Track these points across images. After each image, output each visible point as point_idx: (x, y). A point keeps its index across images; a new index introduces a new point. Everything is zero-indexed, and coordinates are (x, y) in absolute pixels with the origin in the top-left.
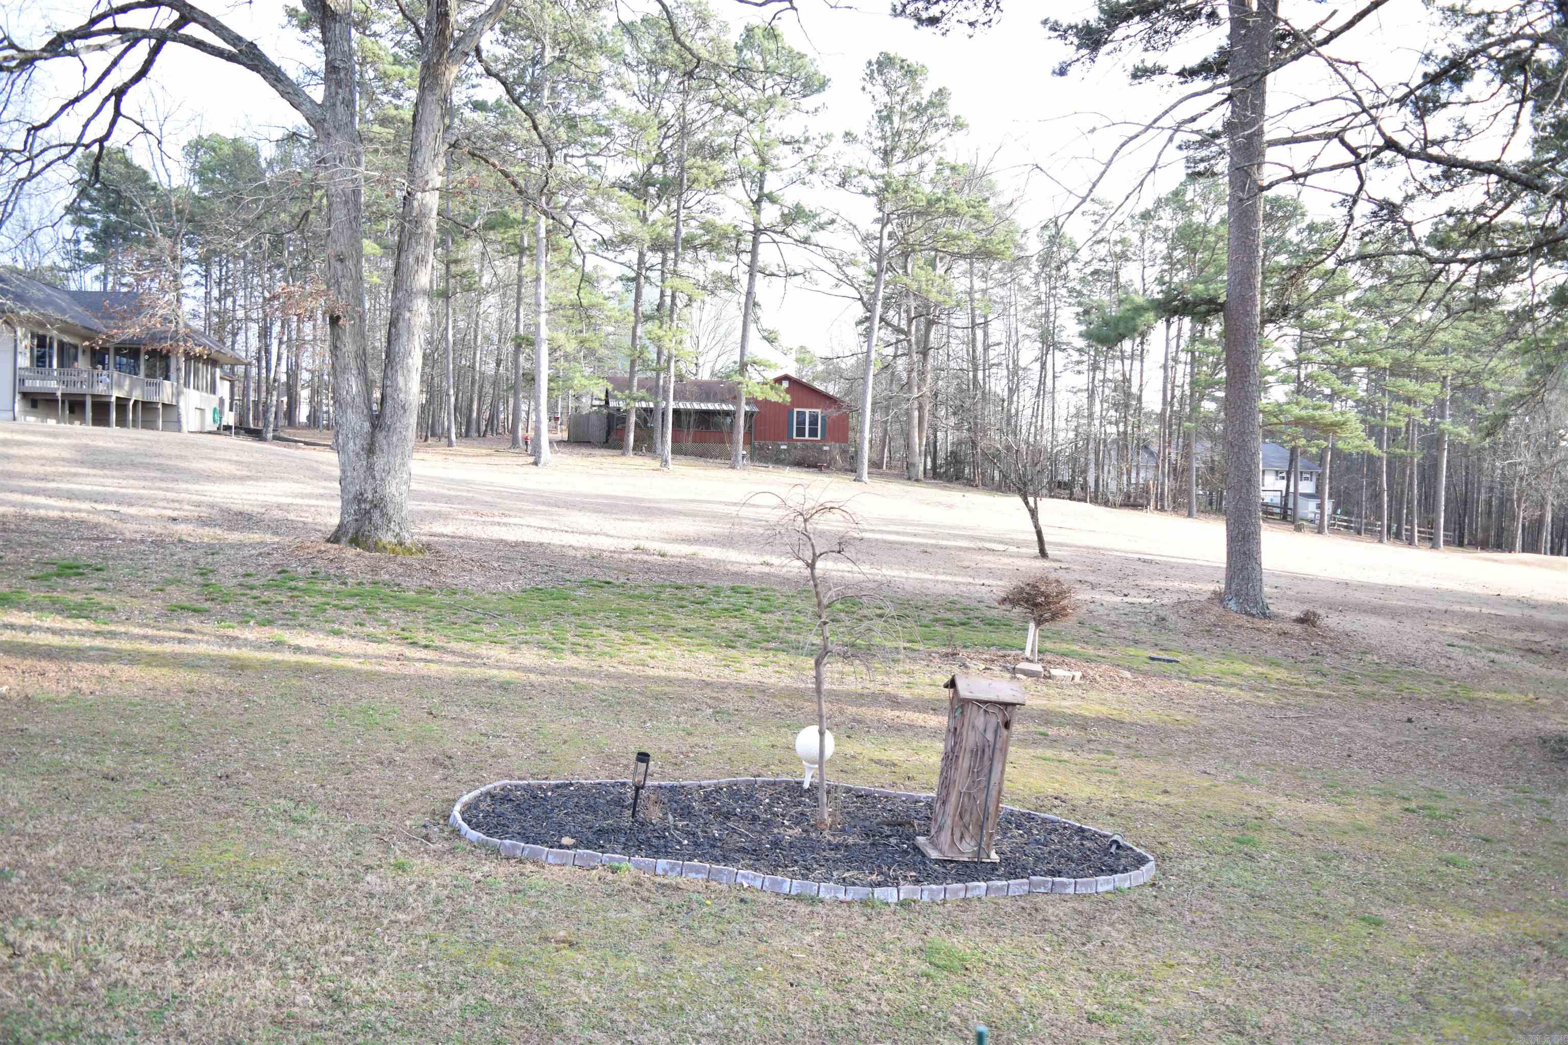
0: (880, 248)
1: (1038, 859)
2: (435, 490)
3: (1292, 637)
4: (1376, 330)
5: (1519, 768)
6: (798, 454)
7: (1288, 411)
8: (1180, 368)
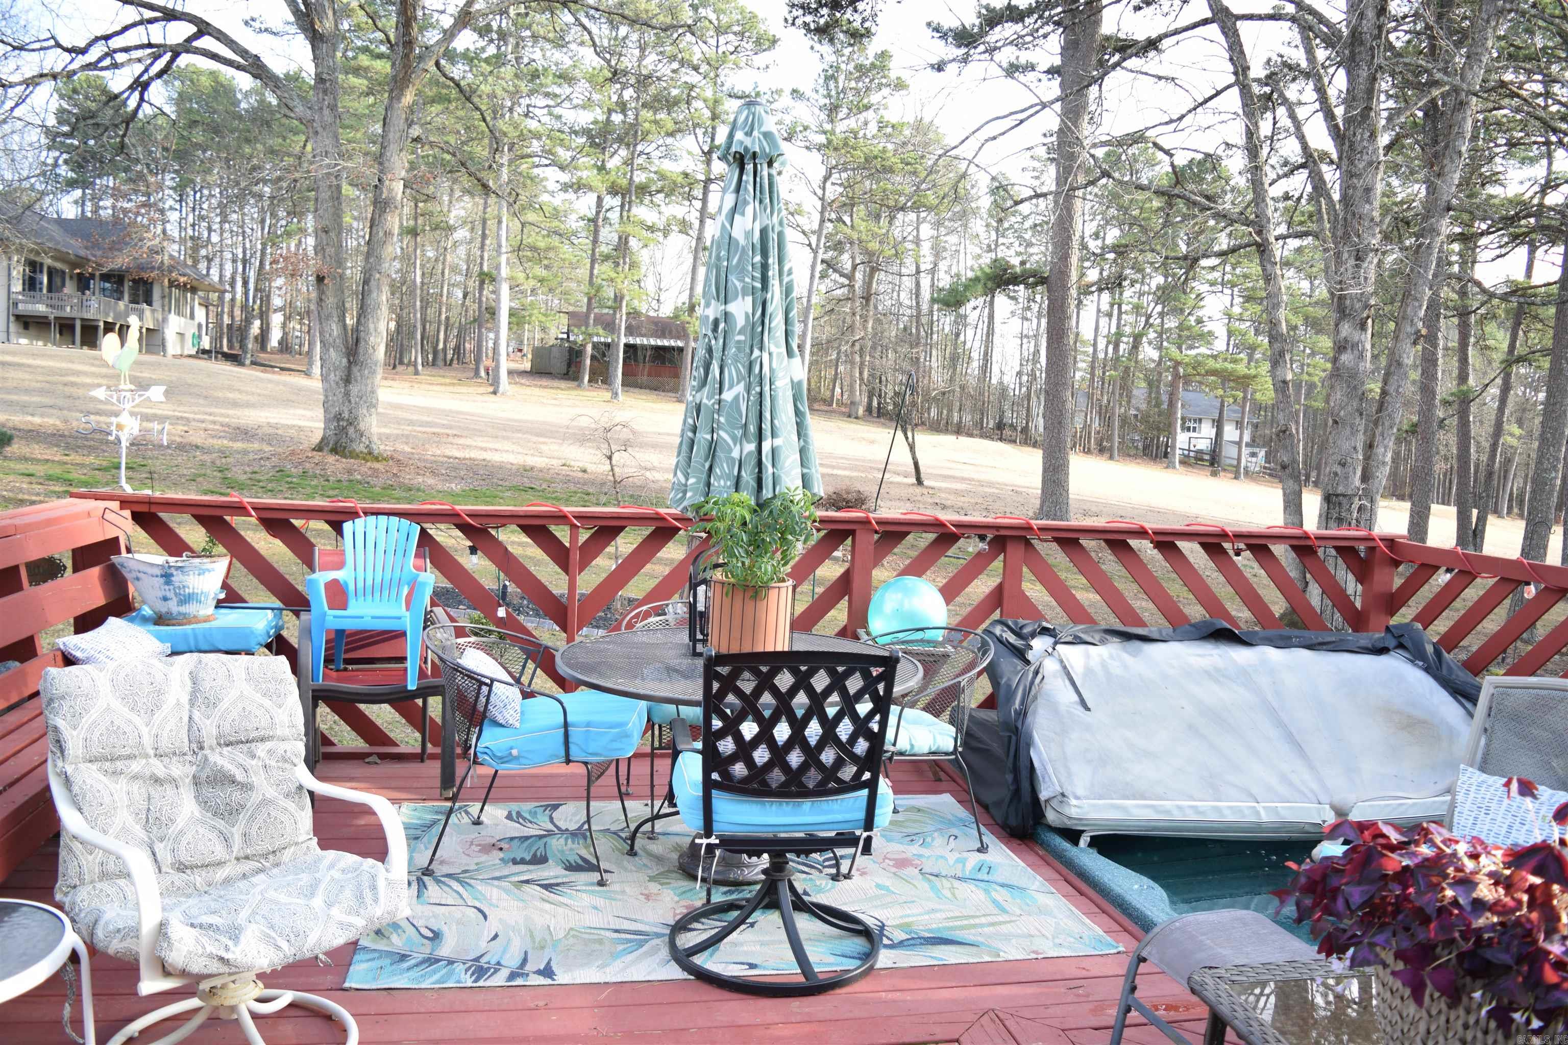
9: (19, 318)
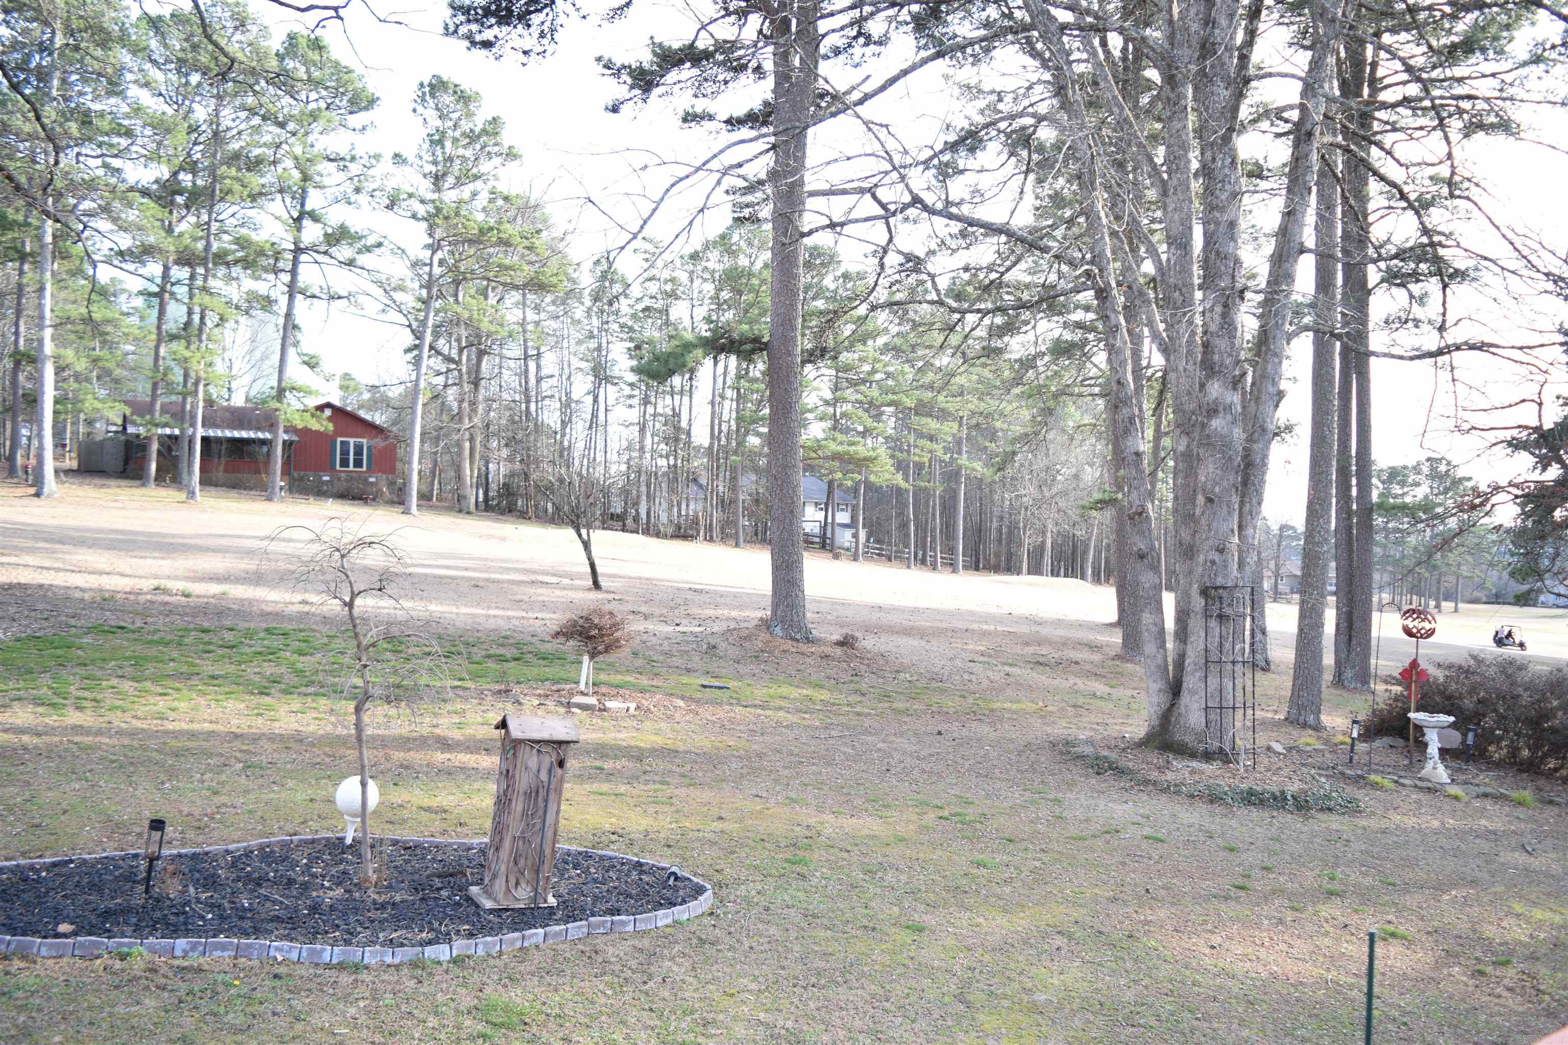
0: (430, 274)
1: (596, 898)
3: (833, 659)
4: (903, 373)
5: (1034, 771)
6: (342, 486)
7: (826, 447)
8: (727, 404)
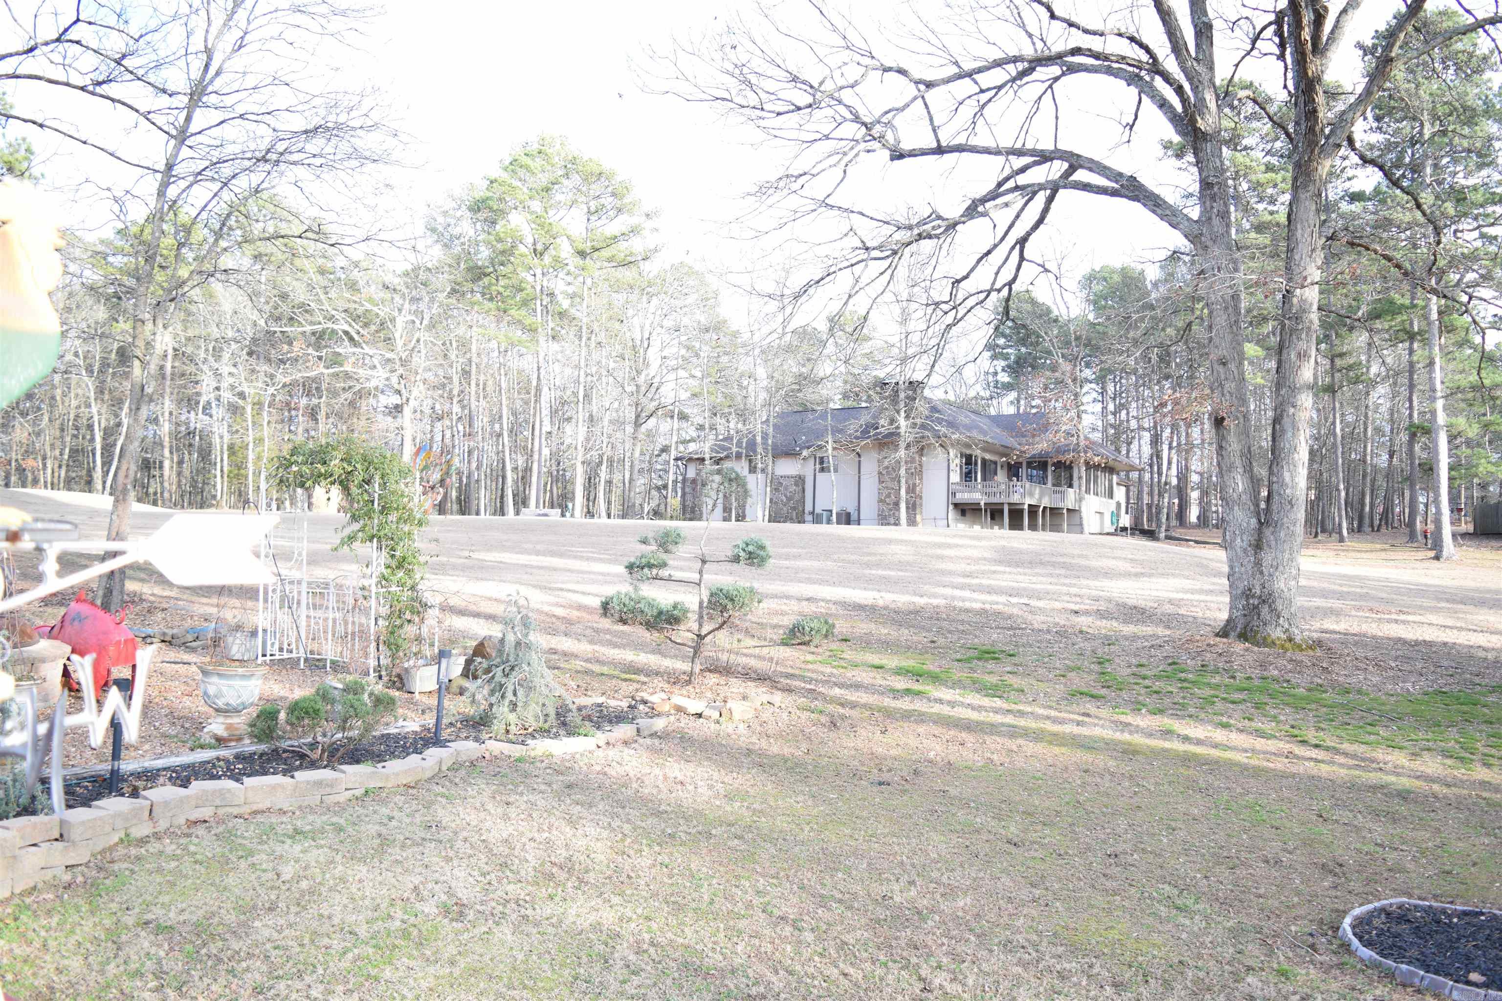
2: (1325, 585)
9: (956, 505)
